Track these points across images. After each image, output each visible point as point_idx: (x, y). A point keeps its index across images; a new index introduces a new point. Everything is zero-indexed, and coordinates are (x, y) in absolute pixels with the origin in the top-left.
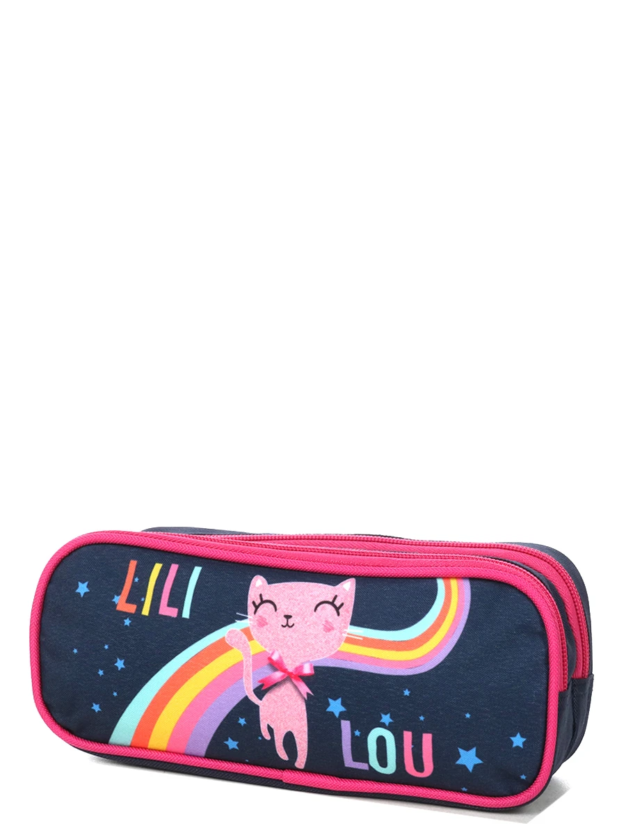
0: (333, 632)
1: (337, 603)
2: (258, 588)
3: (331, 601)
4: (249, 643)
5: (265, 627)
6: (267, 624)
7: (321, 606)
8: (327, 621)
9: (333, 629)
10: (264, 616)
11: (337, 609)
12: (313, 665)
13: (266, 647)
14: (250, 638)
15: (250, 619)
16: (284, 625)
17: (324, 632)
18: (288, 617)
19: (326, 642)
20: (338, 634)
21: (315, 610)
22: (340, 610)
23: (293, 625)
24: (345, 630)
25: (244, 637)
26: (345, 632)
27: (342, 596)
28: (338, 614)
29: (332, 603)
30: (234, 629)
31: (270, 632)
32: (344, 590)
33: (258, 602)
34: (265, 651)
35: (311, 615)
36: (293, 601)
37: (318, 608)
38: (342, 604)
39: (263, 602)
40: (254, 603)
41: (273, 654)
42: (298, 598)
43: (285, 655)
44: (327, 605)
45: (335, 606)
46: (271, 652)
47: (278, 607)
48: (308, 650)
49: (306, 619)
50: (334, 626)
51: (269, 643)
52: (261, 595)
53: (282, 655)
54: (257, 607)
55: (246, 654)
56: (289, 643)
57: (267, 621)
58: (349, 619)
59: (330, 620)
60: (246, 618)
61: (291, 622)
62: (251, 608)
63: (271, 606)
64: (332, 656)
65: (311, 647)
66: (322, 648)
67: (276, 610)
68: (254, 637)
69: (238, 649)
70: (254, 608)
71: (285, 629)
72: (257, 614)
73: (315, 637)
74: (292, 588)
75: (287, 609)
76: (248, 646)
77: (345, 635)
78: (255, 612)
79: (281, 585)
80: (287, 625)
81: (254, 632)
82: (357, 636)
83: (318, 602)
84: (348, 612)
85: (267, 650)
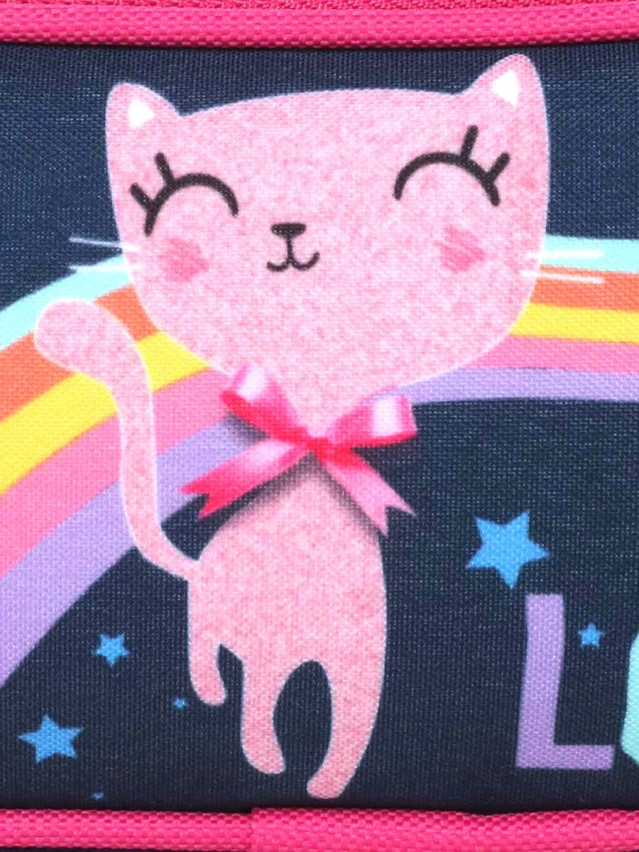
0: (482, 270)
1: (484, 156)
2: (141, 133)
3: (455, 148)
4: (139, 347)
5: (201, 277)
6: (203, 266)
7: (420, 174)
8: (451, 231)
9: (480, 255)
10: (188, 237)
11: (487, 180)
12: (412, 400)
13: (208, 354)
14: (141, 327)
15: (133, 257)
16: (278, 260)
17: (447, 273)
18: (289, 231)
19: (457, 308)
20: (505, 272)
21: (398, 191)
22: (501, 182)
23: (315, 258)
24: (530, 255)
25: (115, 327)
26: (530, 265)
27: (499, 128)
28: (495, 199)
29: (463, 160)
30: (68, 300)
31: (219, 294)
32: (501, 103)
33: (153, 186)
34: (209, 372)
35: (385, 212)
36: (303, 168)
37: (412, 184)
38: (503, 161)
39: (173, 184)
40: (137, 192)
41: (240, 378)
42: (320, 154)
43: (292, 375)
44: (440, 169)
45: (474, 169)
46: (231, 372)
47: (241, 196)
48: (384, 344)
49: (364, 231)
50: (484, 244)
51: (221, 338)
52: (161, 160)
53: (280, 378)
54: (152, 208)
55: (128, 388)
56: (305, 331)
57: (205, 254)
58: (540, 214)
59: (464, 224)
60: (112, 253)
61: (303, 248)
62: (128, 214)
63: (211, 197)
64: (488, 360)
65: (397, 334)
66: (443, 333)
67: (234, 208)
68: (157, 322)
69: (94, 373)
70: (140, 213)
71: (281, 276)
72: (158, 230)
73: (411, 295)
74: (282, 118)
75: (280, 199)
76: (136, 359)
77: (531, 276)
78: (149, 227)
79: (237, 111)
80: (291, 260)
81: (153, 304)
82: (581, 273)
83: (404, 161)
84: (531, 185)
85: (216, 364)
